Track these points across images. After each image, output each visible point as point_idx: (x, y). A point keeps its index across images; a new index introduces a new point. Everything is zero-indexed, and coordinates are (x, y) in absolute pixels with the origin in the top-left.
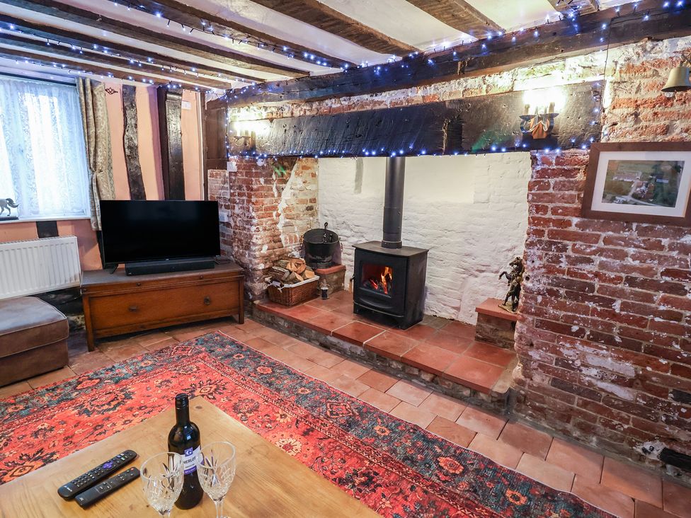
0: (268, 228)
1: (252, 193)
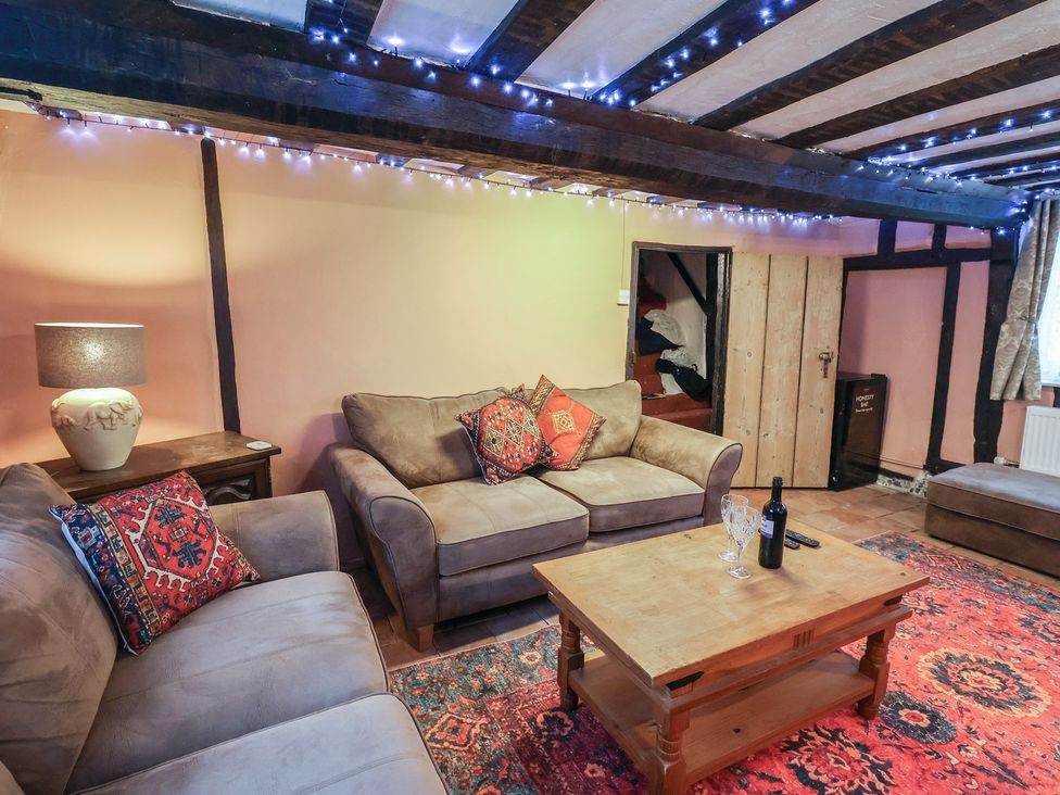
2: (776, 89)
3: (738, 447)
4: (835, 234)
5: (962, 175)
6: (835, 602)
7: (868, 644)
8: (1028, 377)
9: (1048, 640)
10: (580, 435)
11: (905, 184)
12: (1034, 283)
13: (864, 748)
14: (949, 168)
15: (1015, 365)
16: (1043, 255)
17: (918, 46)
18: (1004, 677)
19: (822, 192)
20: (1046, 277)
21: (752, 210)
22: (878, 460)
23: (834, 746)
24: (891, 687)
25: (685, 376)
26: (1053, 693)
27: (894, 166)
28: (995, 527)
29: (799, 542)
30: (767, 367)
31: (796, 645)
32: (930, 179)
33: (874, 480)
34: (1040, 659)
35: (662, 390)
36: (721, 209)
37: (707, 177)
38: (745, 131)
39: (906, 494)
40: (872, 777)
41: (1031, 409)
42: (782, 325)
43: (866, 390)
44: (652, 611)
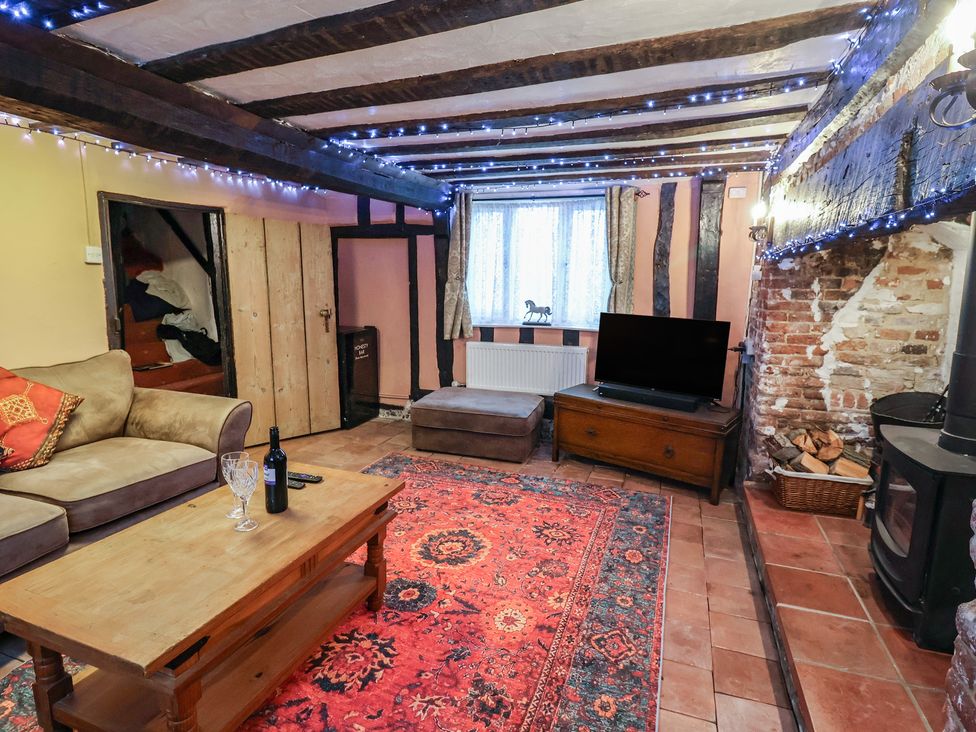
0: (791, 370)
1: (768, 312)
2: (224, 52)
3: (247, 405)
4: (323, 205)
5: (406, 165)
6: (333, 525)
7: (369, 550)
8: (465, 321)
9: (489, 504)
10: (46, 422)
11: (364, 166)
12: (461, 253)
13: (373, 636)
14: (395, 158)
15: (456, 313)
16: (464, 233)
17: (341, 47)
18: (464, 539)
19: (293, 163)
20: (467, 249)
21: (240, 173)
22: (377, 397)
23: (350, 647)
24: (391, 577)
25: (194, 341)
26: (492, 539)
27: (353, 150)
28: (456, 434)
29: (303, 481)
30: (274, 325)
31: (303, 573)
32: (382, 165)
33: (376, 414)
34: (485, 519)
35: (168, 358)
36: (207, 167)
37: (167, 128)
38: (206, 88)
39: (400, 421)
40: (381, 656)
41: (469, 344)
42: (283, 286)
43: (362, 340)
44: (148, 595)
